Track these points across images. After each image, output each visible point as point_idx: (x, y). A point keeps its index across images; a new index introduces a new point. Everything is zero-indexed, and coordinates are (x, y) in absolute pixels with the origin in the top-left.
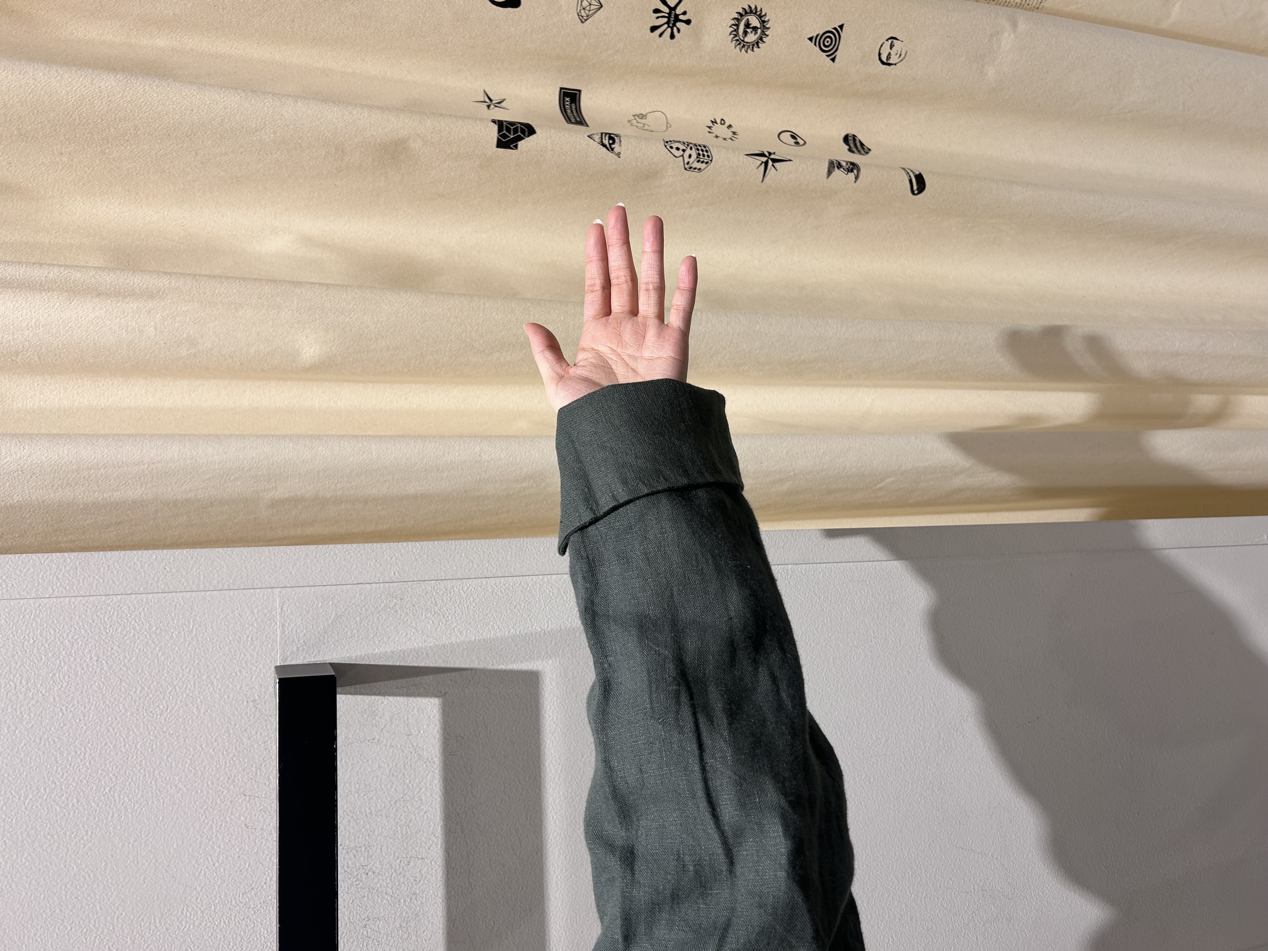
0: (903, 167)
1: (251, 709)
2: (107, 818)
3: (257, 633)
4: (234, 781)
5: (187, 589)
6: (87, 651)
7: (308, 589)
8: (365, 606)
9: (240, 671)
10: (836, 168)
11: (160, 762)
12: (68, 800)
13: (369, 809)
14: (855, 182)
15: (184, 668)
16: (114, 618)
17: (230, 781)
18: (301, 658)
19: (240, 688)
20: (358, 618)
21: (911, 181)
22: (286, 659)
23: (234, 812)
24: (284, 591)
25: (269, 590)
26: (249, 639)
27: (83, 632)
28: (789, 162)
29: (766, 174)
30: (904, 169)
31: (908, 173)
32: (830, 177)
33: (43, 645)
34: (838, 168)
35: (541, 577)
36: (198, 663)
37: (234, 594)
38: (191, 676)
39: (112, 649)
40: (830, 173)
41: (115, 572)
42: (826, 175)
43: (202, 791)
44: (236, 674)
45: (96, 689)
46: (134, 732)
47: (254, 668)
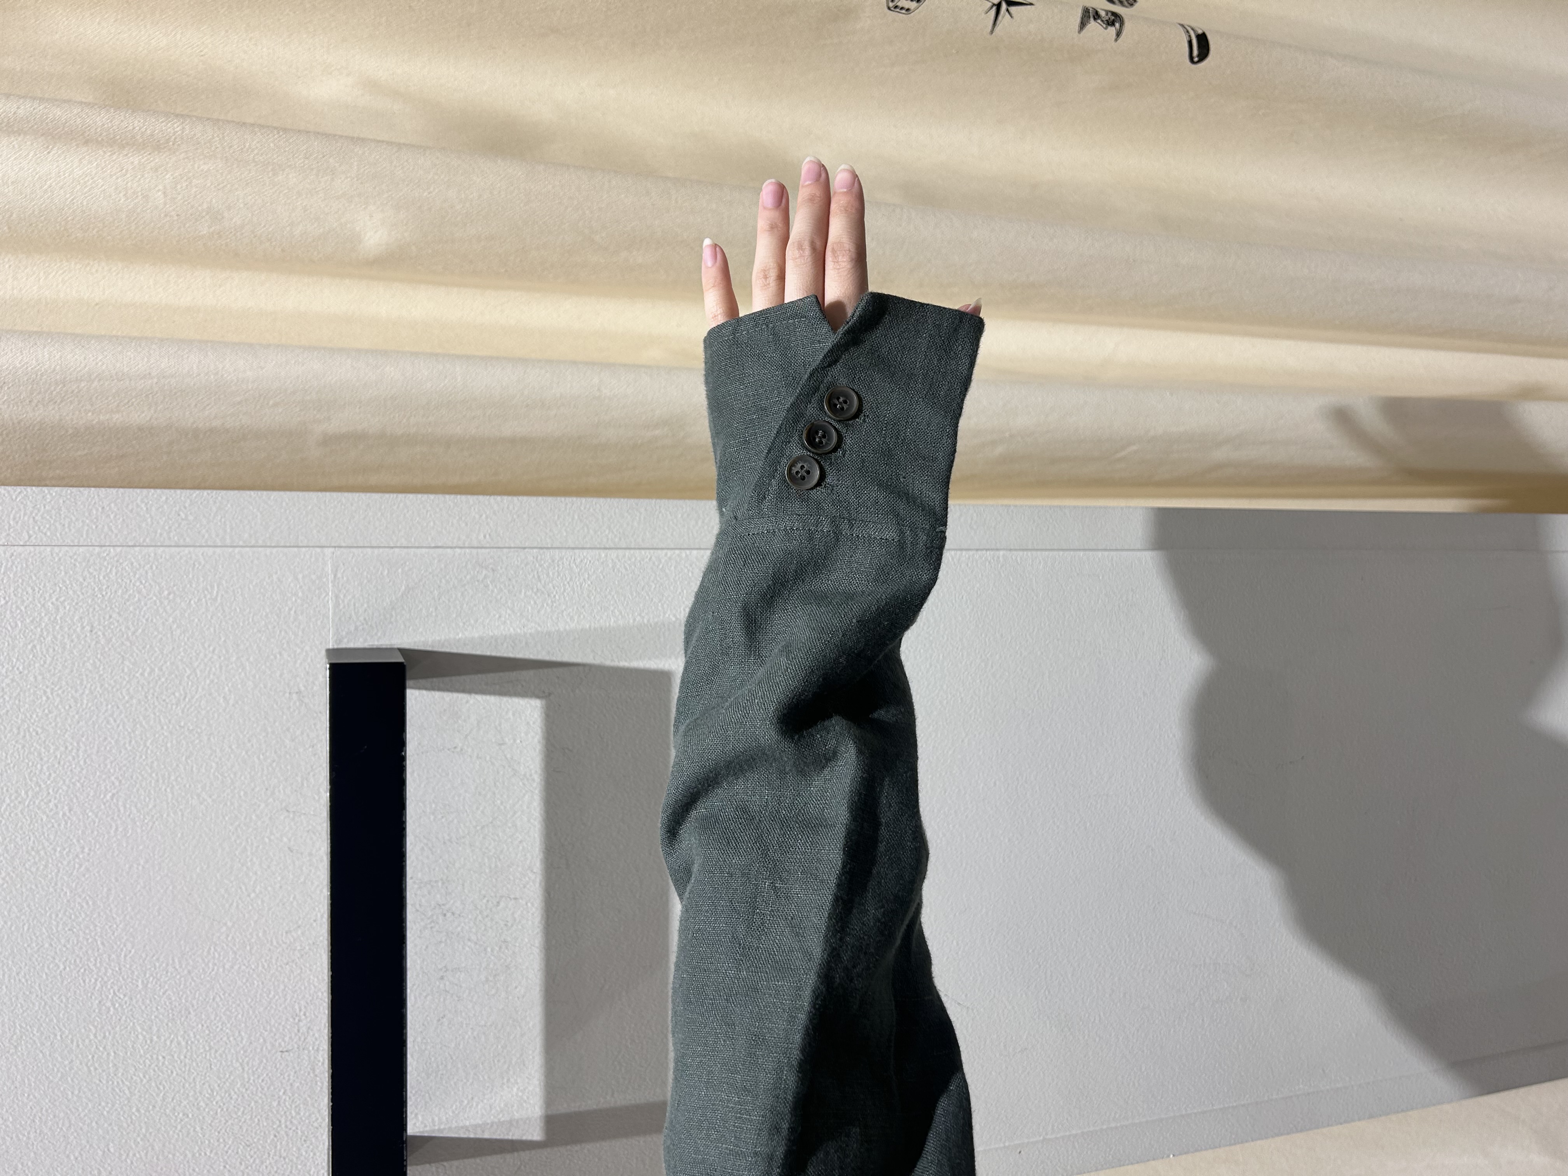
0: (1182, 23)
1: (295, 703)
2: (109, 833)
3: (302, 605)
4: (273, 793)
5: (209, 543)
6: (77, 618)
7: (369, 550)
8: (445, 577)
9: (280, 654)
10: (1092, 19)
11: (177, 765)
12: (57, 807)
13: (449, 835)
14: (1116, 40)
15: (206, 645)
16: (112, 576)
17: (269, 792)
18: (361, 640)
19: (281, 676)
20: (436, 593)
21: (1190, 43)
22: (341, 641)
23: (275, 831)
24: (338, 552)
25: (318, 550)
26: (292, 612)
27: (71, 592)
28: (1029, 7)
29: (998, 22)
30: (1182, 26)
31: (1188, 32)
32: (1085, 31)
33: (17, 607)
34: (1095, 19)
35: (677, 552)
36: (225, 641)
37: (271, 553)
38: (215, 657)
39: (110, 617)
40: (1083, 25)
41: (112, 516)
42: (1077, 28)
43: (232, 804)
44: (276, 658)
45: (90, 668)
46: (141, 725)
47: (299, 651)
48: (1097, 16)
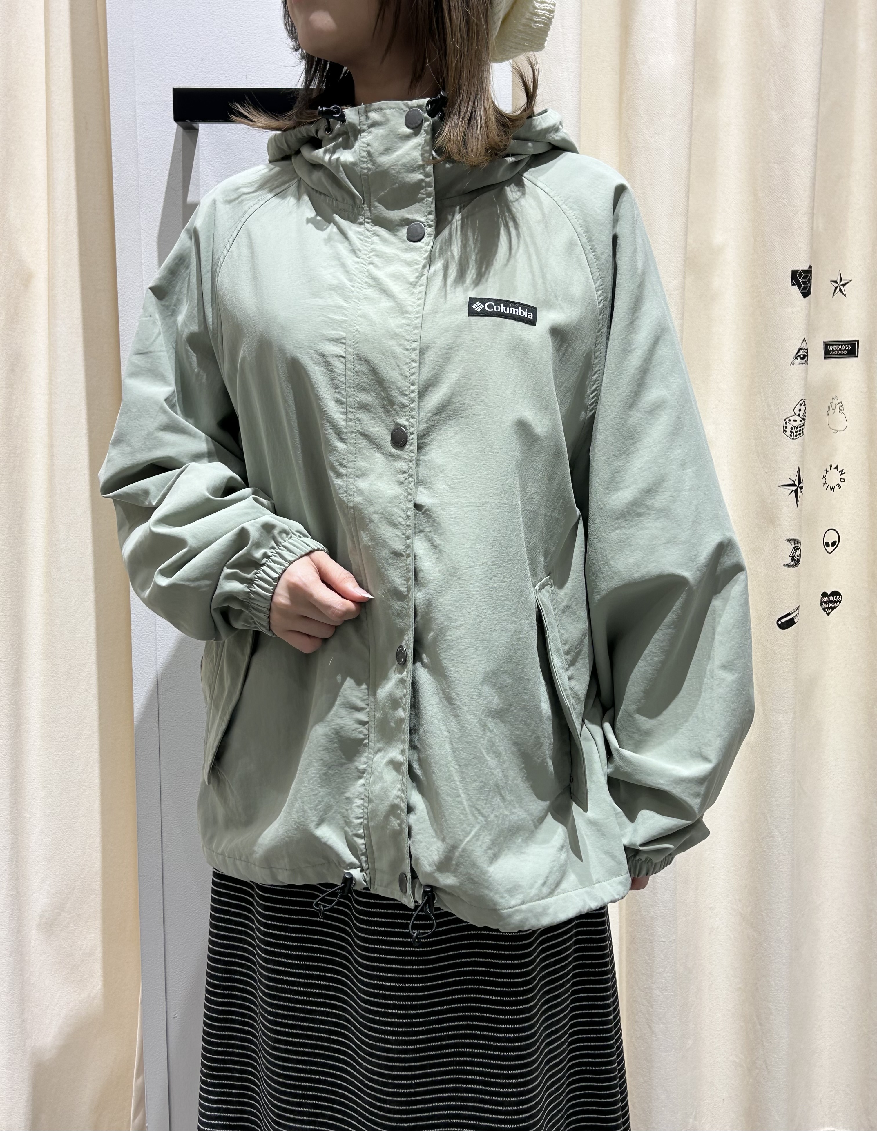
0: (799, 607)
10: (794, 546)
14: (785, 565)
21: (789, 615)
28: (796, 505)
29: (787, 488)
31: (795, 612)
32: (787, 542)
40: (790, 541)
42: (787, 538)
48: (796, 549)
